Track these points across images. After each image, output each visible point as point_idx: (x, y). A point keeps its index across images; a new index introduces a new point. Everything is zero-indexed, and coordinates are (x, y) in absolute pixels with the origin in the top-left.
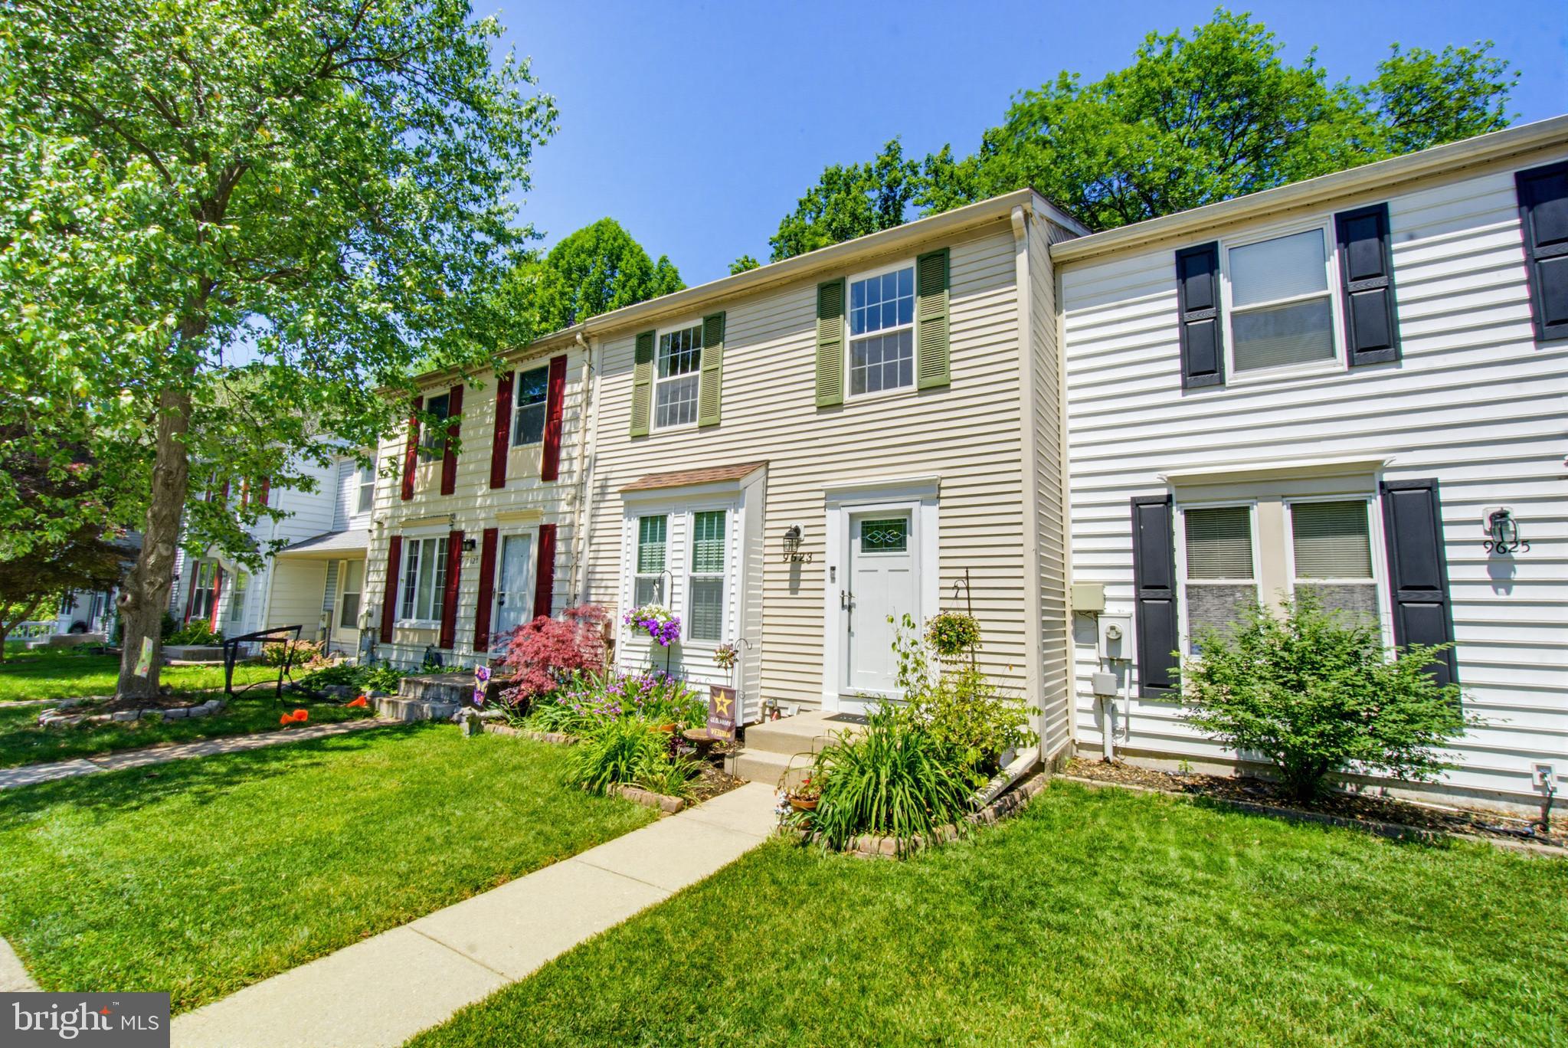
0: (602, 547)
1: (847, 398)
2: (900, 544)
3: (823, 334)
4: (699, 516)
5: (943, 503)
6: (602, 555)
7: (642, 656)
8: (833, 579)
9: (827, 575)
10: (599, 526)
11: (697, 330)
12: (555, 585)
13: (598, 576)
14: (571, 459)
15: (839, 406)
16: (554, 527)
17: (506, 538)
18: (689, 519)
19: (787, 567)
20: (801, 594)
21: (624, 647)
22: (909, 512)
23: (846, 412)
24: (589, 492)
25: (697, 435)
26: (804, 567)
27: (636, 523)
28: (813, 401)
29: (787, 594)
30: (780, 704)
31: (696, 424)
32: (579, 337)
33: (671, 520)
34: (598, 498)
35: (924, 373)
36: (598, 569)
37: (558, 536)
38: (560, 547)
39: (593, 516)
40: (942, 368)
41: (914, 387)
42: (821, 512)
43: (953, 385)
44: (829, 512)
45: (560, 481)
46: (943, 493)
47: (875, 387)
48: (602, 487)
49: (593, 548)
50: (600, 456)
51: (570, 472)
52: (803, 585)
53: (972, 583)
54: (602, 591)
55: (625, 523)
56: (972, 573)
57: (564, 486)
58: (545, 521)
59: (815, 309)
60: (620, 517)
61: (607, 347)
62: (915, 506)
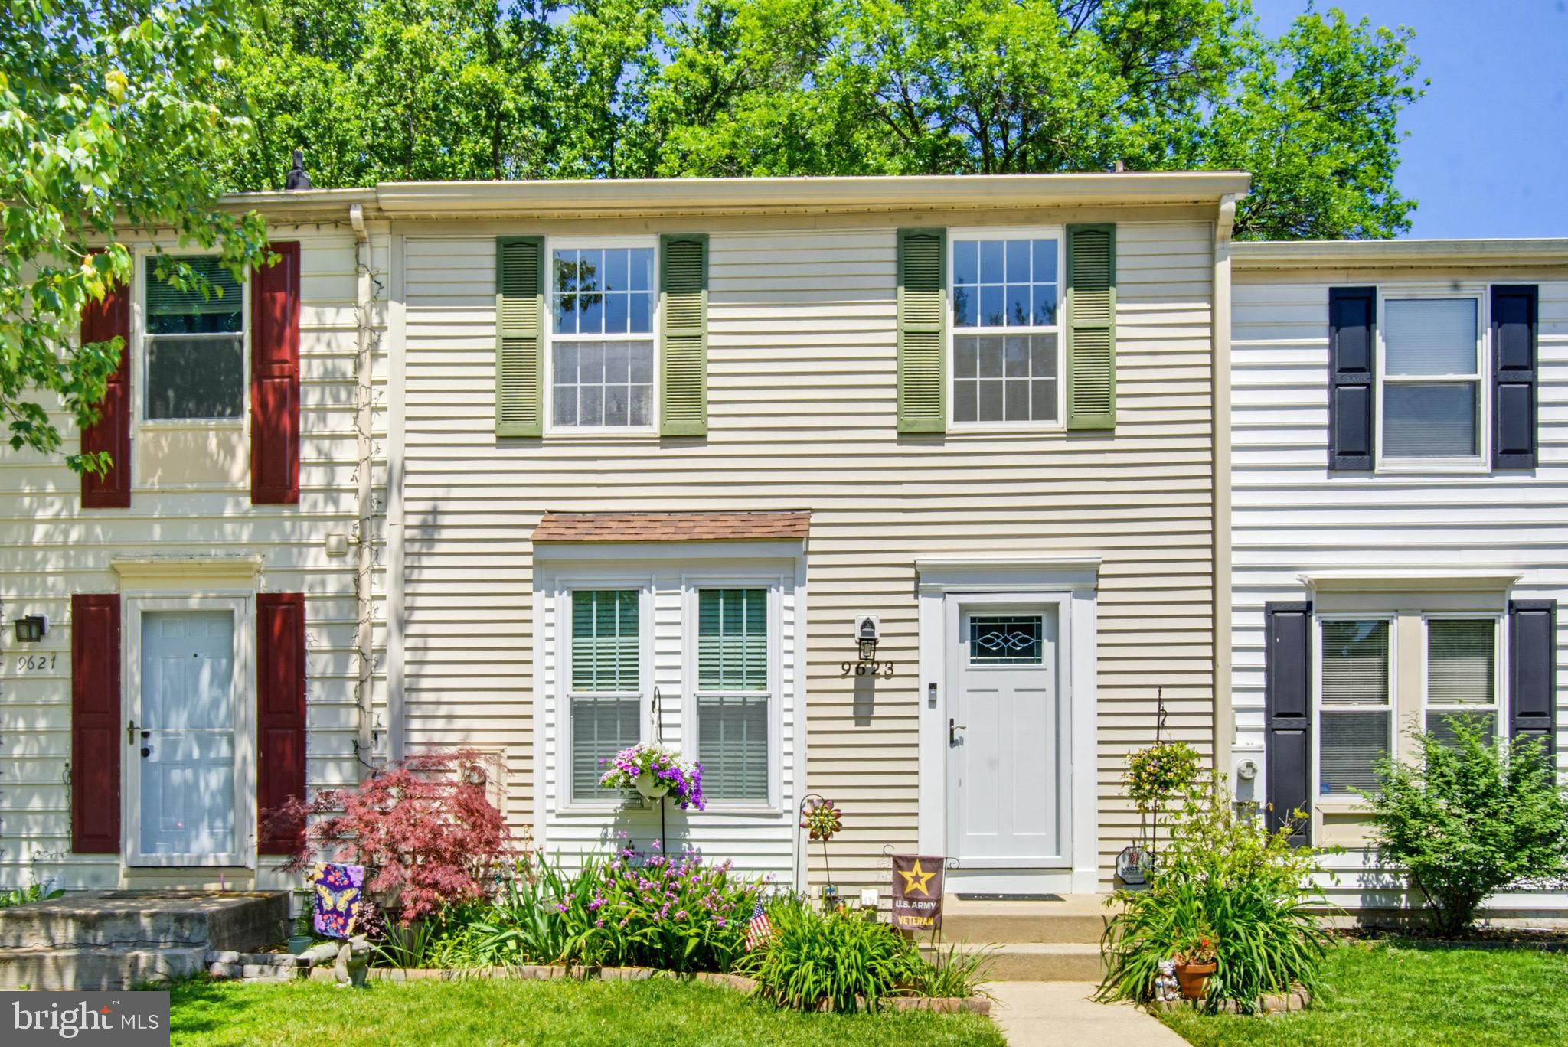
0: (433, 642)
1: (951, 426)
2: (1032, 652)
3: (911, 317)
4: (708, 596)
5: (1102, 597)
6: (432, 656)
7: (597, 833)
8: (932, 703)
9: (924, 696)
10: (420, 602)
11: (641, 255)
12: (311, 713)
13: (425, 697)
14: (330, 464)
15: (938, 436)
16: (298, 600)
17: (146, 615)
18: (689, 601)
19: (850, 683)
20: (875, 725)
21: (552, 819)
22: (1054, 607)
23: (949, 448)
24: (392, 533)
25: (656, 451)
26: (879, 683)
27: (564, 603)
28: (892, 421)
29: (851, 725)
30: (842, 891)
31: (654, 429)
32: (356, 214)
33: (648, 601)
34: (416, 547)
35: (1079, 405)
36: (425, 683)
37: (309, 617)
38: (315, 639)
39: (408, 581)
40: (1106, 405)
41: (1060, 424)
42: (909, 600)
43: (1119, 431)
44: (923, 601)
45: (304, 507)
46: (1103, 583)
47: (991, 413)
48: (423, 526)
49: (411, 642)
50: (411, 466)
51: (331, 492)
52: (878, 711)
53: (1168, 707)
54: (440, 724)
55: (540, 600)
56: (1166, 693)
57: (316, 519)
58: (264, 586)
59: (892, 269)
60: (528, 588)
61: (413, 247)
62: (1063, 599)
